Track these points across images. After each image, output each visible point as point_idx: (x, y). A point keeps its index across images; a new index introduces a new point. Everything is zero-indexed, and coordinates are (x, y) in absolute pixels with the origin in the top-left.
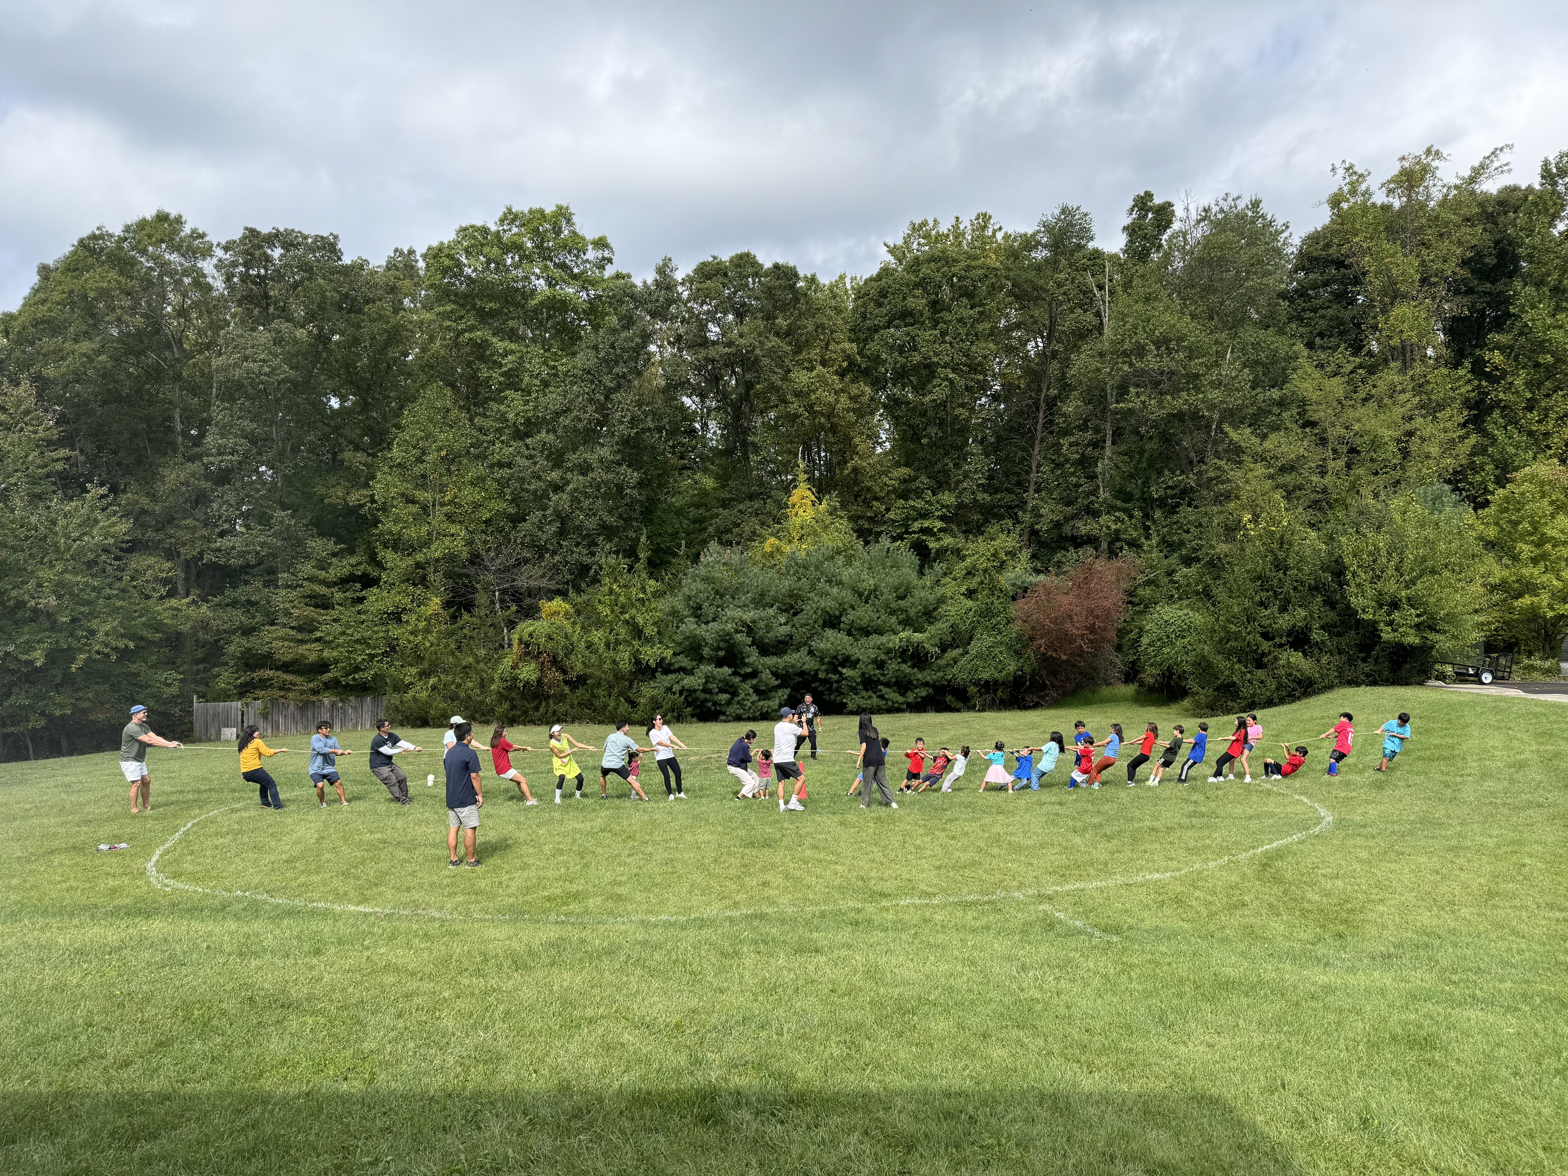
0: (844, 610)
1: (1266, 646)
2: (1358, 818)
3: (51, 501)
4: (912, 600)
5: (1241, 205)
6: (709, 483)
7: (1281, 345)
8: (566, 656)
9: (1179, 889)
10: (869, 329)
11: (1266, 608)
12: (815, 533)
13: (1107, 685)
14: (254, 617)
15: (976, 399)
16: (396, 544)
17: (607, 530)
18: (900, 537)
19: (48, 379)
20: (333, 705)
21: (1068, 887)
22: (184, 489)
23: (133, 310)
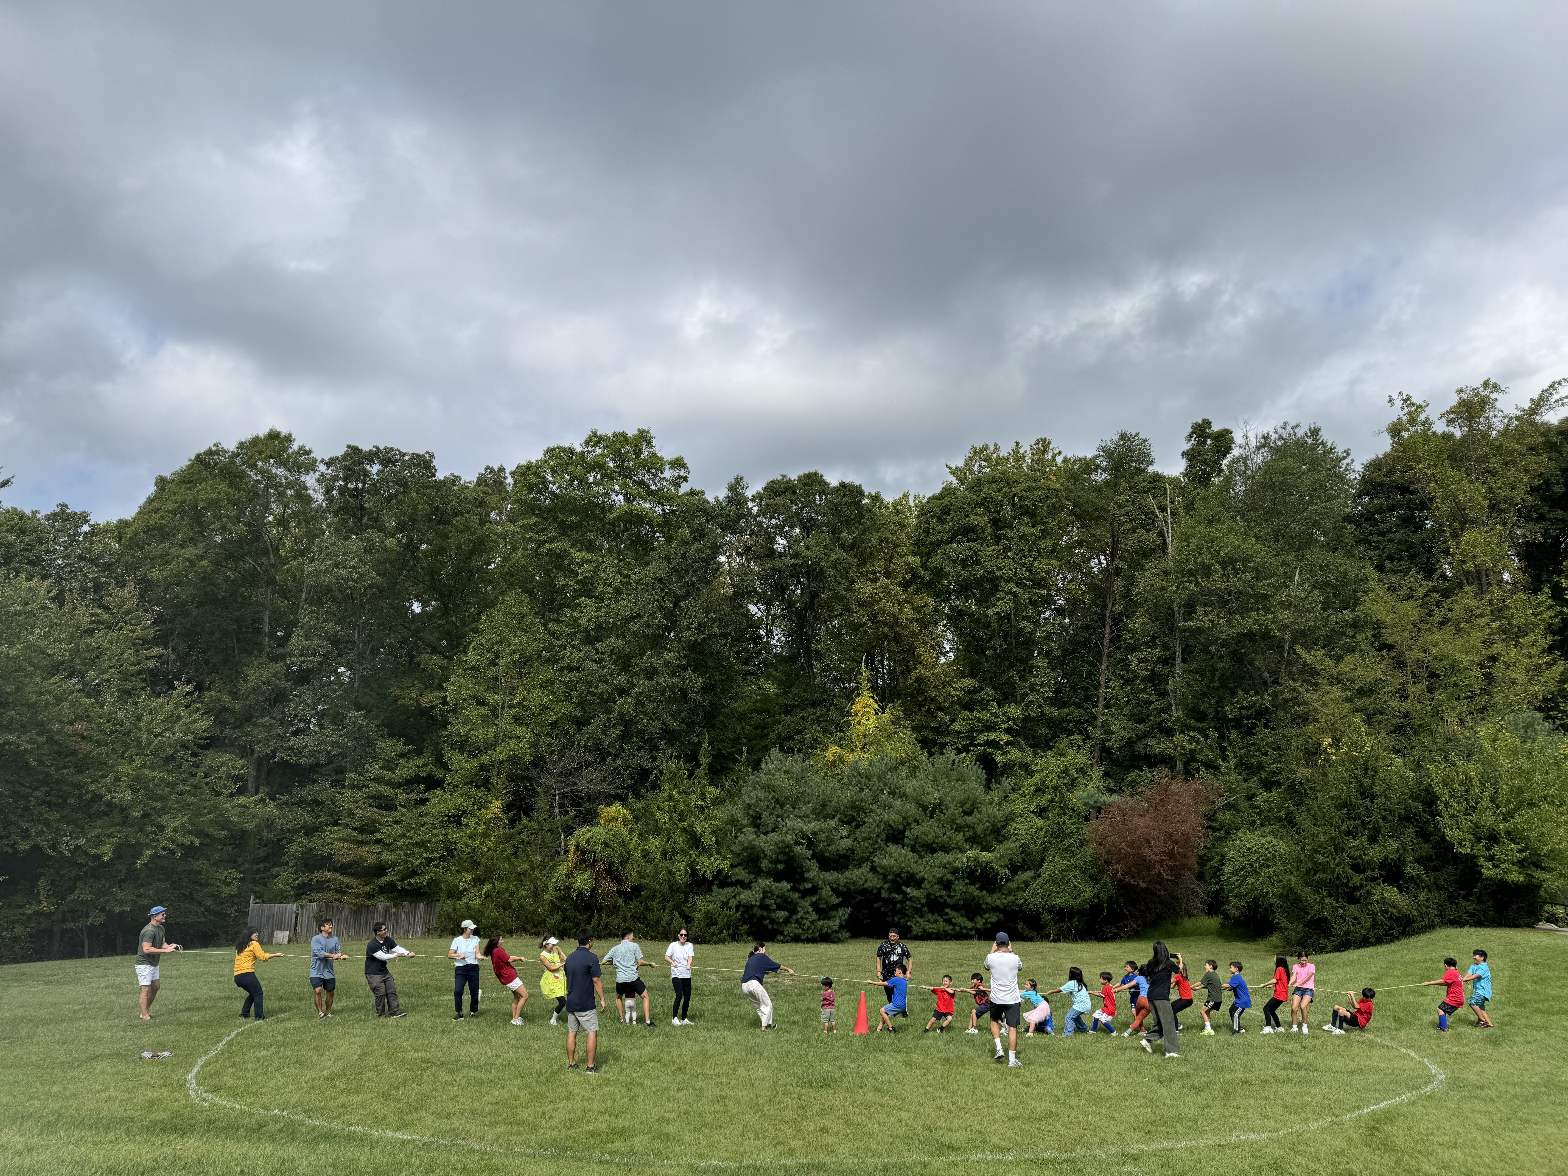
0: (908, 824)
1: (1357, 879)
2: (1473, 1078)
3: (139, 697)
4: (979, 816)
5: (1300, 433)
6: (772, 688)
7: (1351, 567)
8: (622, 864)
9: (1278, 1153)
10: (932, 543)
11: (1354, 838)
12: (878, 743)
13: (1190, 916)
14: (317, 817)
15: (1040, 613)
16: (463, 746)
17: (669, 735)
18: (965, 749)
19: (152, 582)
20: (387, 910)
21: (1154, 1146)
22: (264, 688)
23: (237, 520)
